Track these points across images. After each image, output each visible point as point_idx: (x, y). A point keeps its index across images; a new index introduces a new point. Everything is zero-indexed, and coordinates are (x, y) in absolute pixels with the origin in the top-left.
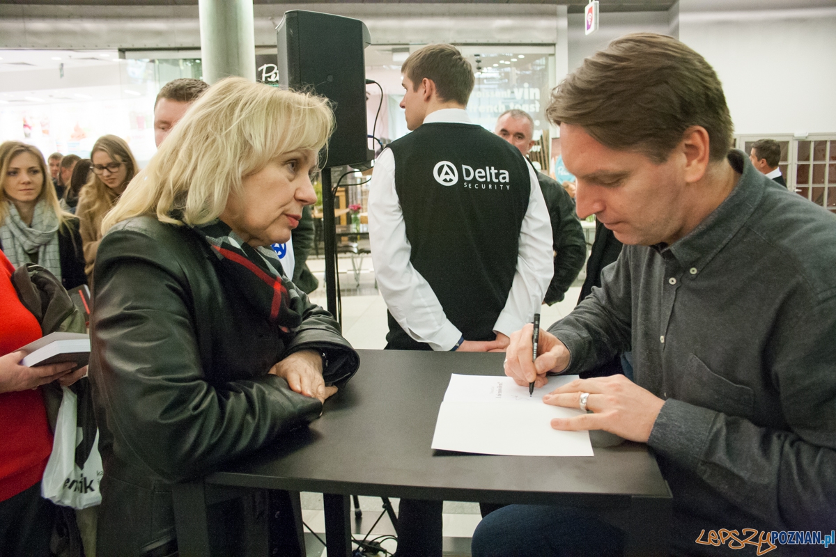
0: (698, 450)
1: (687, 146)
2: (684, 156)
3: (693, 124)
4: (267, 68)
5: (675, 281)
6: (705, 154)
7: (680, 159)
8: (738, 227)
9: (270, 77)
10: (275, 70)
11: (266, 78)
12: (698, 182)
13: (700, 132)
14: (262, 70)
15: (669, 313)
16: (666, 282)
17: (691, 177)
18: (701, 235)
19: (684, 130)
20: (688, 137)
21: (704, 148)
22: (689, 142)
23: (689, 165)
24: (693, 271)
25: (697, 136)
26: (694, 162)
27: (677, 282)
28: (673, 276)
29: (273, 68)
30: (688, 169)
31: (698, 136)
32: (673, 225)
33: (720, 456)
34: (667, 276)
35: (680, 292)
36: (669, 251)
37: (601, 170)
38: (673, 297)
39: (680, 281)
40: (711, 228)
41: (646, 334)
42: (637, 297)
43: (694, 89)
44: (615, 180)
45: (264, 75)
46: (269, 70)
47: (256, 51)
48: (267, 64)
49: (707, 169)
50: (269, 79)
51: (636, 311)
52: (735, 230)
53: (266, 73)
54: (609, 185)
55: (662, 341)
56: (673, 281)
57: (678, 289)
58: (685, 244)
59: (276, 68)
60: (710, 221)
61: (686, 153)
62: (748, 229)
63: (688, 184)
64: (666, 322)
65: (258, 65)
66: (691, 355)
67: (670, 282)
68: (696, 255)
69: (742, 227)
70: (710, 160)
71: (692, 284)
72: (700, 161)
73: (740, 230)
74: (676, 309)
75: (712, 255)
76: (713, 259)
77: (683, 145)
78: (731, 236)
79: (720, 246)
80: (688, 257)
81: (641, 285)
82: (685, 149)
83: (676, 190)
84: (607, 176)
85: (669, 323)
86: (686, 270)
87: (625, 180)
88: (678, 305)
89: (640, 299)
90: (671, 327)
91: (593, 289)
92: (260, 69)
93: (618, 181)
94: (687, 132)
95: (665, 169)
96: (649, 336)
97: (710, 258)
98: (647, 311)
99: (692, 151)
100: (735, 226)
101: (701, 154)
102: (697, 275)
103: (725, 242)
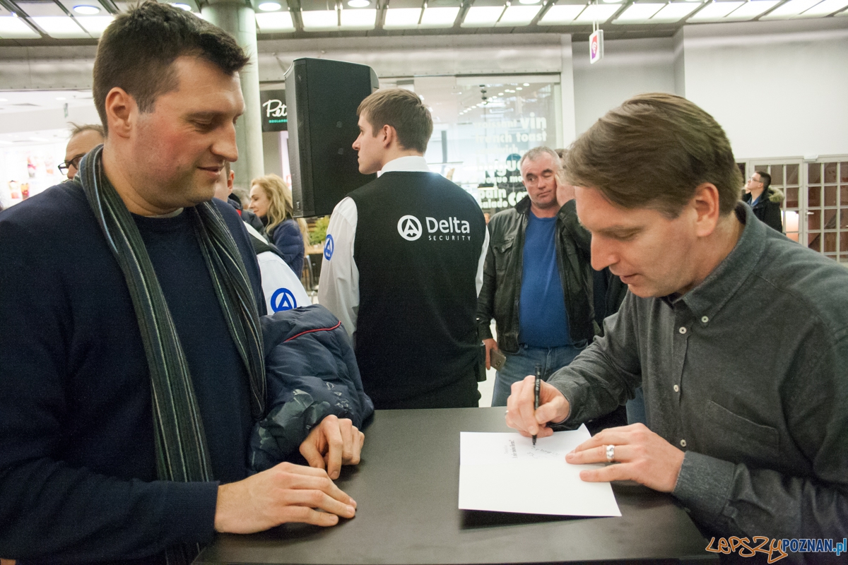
0: (725, 489)
1: (698, 202)
2: (695, 211)
3: (704, 182)
4: (272, 104)
5: (685, 330)
6: (715, 209)
7: (691, 214)
8: (747, 275)
9: (274, 113)
10: (280, 106)
11: (271, 113)
12: (708, 236)
13: (710, 189)
14: (267, 106)
15: (682, 362)
16: (676, 331)
17: (702, 232)
18: (711, 285)
19: (695, 187)
20: (699, 194)
21: (714, 204)
22: (700, 198)
23: (699, 220)
24: (705, 319)
25: (707, 193)
26: (705, 217)
27: (687, 331)
28: (683, 325)
29: (278, 104)
30: (698, 223)
31: (709, 192)
32: (687, 277)
33: (747, 493)
34: (678, 325)
35: (691, 341)
36: (682, 301)
37: (616, 226)
38: (685, 346)
39: (690, 330)
40: (721, 277)
41: (658, 385)
42: (645, 349)
43: (705, 150)
44: (631, 233)
45: (269, 111)
46: (274, 105)
47: (260, 87)
48: (271, 99)
49: (718, 223)
50: (274, 115)
51: (645, 362)
52: (744, 278)
53: (271, 109)
54: (624, 239)
55: (677, 390)
56: (683, 330)
57: (689, 337)
58: (697, 293)
59: (280, 103)
60: (720, 270)
61: (697, 209)
62: (756, 277)
63: (699, 238)
64: (680, 371)
65: (263, 101)
66: (709, 402)
67: (681, 331)
68: (708, 304)
69: (751, 274)
70: (720, 215)
71: (704, 332)
72: (711, 216)
73: (748, 278)
74: (689, 358)
75: (723, 303)
76: (724, 307)
77: (694, 201)
78: (739, 284)
79: (730, 294)
80: (701, 306)
81: (649, 336)
82: (697, 206)
83: (689, 244)
84: (622, 230)
85: (683, 371)
86: (697, 319)
87: (638, 234)
88: (690, 353)
89: (649, 350)
90: (685, 376)
91: (595, 339)
92: (264, 105)
93: (632, 235)
94: (699, 188)
95: (676, 223)
96: (663, 386)
97: (720, 306)
98: (656, 362)
99: (703, 206)
100: (744, 274)
101: (712, 210)
102: (708, 322)
103: (734, 290)
